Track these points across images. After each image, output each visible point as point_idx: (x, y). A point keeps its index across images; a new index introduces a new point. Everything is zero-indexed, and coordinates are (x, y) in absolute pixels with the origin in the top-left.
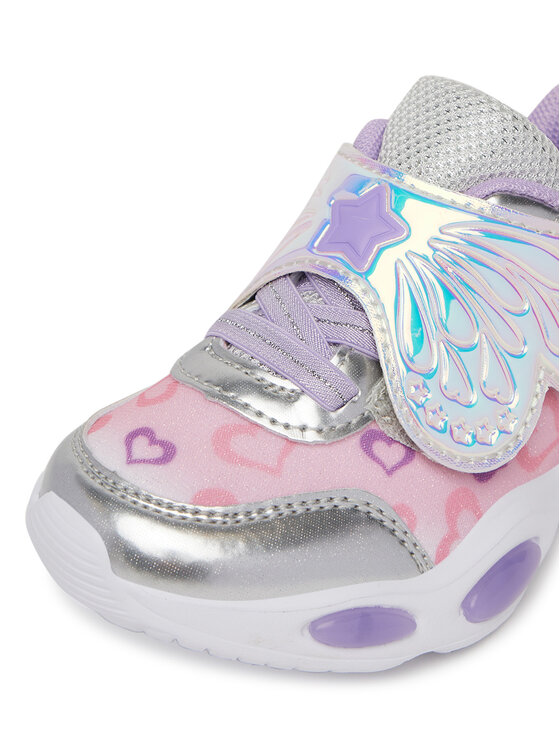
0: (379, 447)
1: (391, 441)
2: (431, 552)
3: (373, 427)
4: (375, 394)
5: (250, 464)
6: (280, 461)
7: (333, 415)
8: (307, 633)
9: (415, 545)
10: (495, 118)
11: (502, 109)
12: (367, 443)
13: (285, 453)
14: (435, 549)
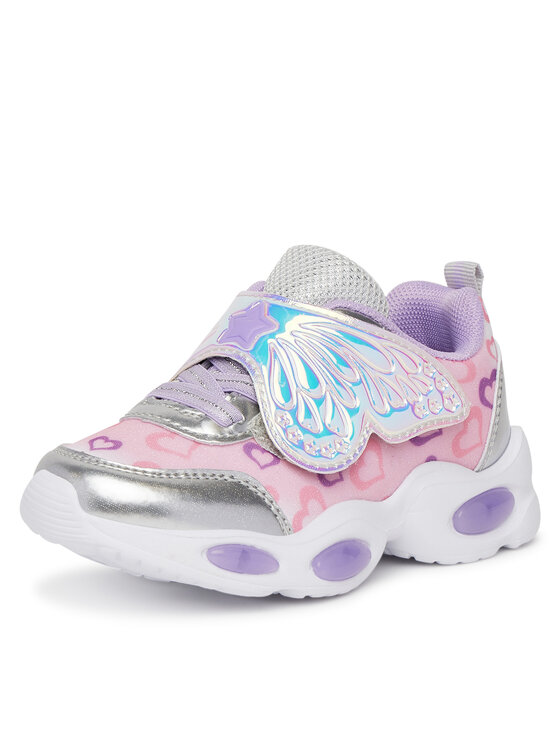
0: (255, 453)
1: (264, 451)
2: (290, 519)
3: (252, 441)
4: (254, 420)
5: (171, 452)
6: (189, 452)
7: (226, 429)
8: (205, 556)
9: (278, 510)
10: (339, 269)
11: (351, 264)
12: (248, 449)
13: (192, 448)
14: (292, 517)
